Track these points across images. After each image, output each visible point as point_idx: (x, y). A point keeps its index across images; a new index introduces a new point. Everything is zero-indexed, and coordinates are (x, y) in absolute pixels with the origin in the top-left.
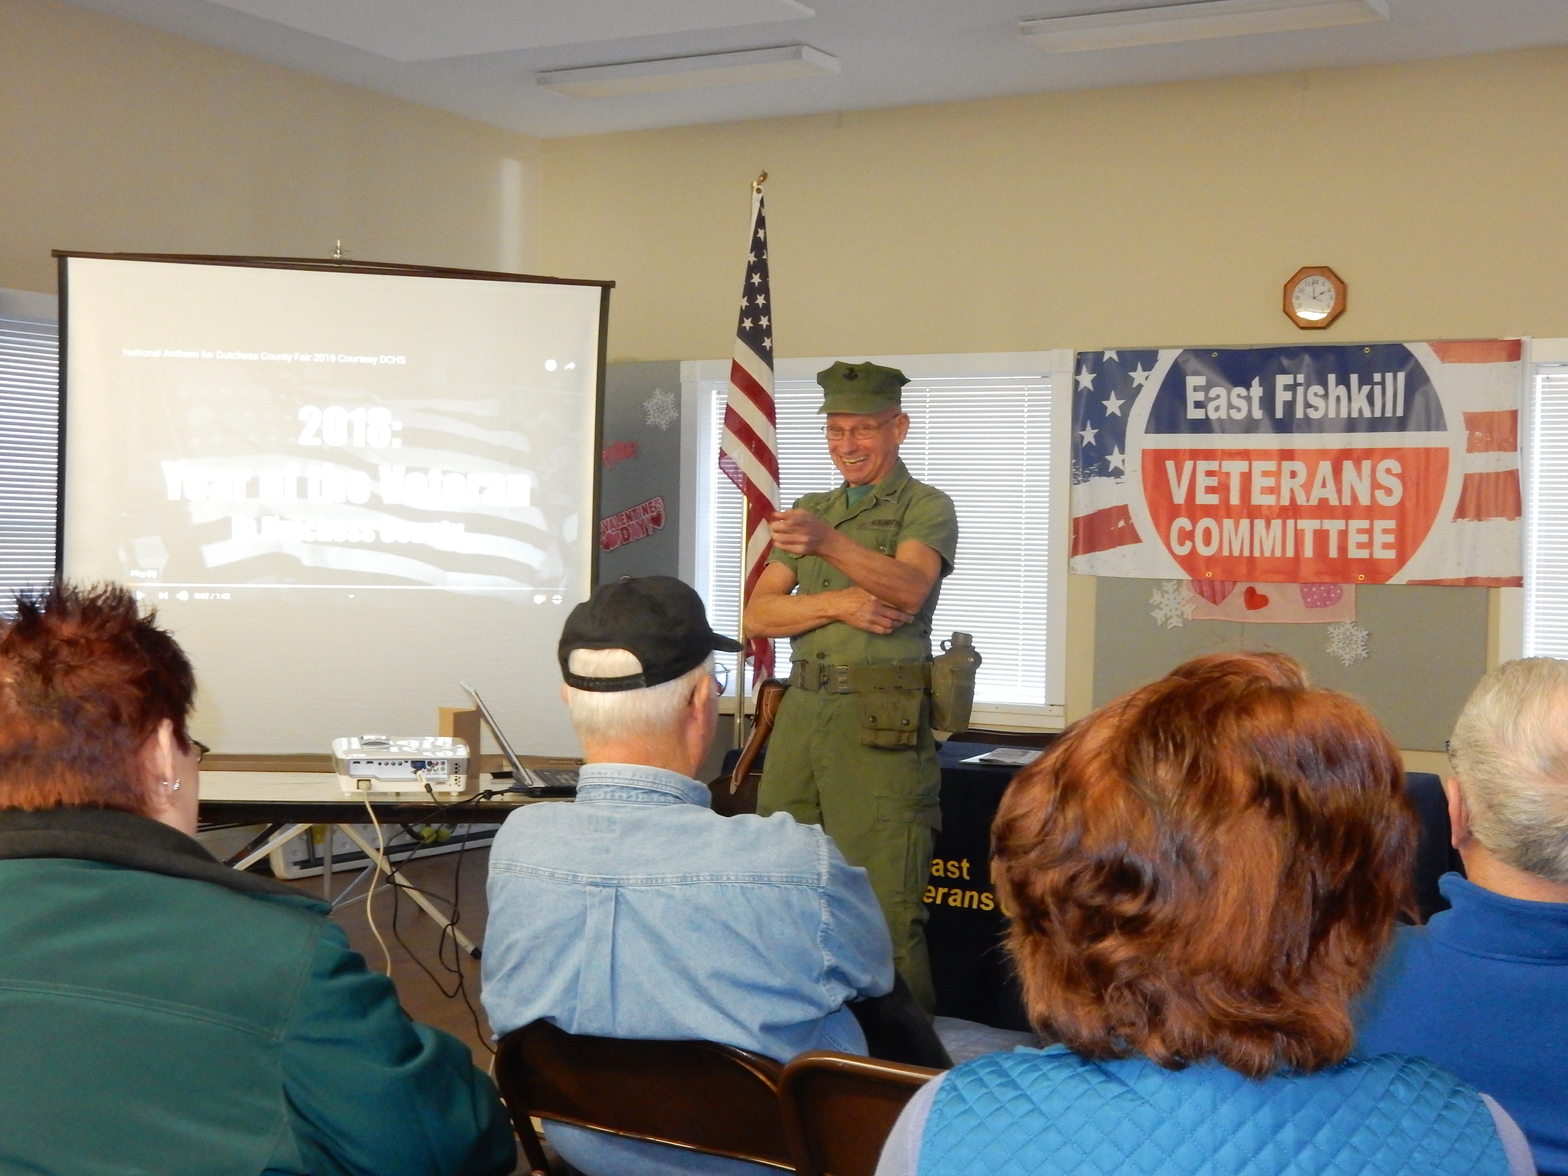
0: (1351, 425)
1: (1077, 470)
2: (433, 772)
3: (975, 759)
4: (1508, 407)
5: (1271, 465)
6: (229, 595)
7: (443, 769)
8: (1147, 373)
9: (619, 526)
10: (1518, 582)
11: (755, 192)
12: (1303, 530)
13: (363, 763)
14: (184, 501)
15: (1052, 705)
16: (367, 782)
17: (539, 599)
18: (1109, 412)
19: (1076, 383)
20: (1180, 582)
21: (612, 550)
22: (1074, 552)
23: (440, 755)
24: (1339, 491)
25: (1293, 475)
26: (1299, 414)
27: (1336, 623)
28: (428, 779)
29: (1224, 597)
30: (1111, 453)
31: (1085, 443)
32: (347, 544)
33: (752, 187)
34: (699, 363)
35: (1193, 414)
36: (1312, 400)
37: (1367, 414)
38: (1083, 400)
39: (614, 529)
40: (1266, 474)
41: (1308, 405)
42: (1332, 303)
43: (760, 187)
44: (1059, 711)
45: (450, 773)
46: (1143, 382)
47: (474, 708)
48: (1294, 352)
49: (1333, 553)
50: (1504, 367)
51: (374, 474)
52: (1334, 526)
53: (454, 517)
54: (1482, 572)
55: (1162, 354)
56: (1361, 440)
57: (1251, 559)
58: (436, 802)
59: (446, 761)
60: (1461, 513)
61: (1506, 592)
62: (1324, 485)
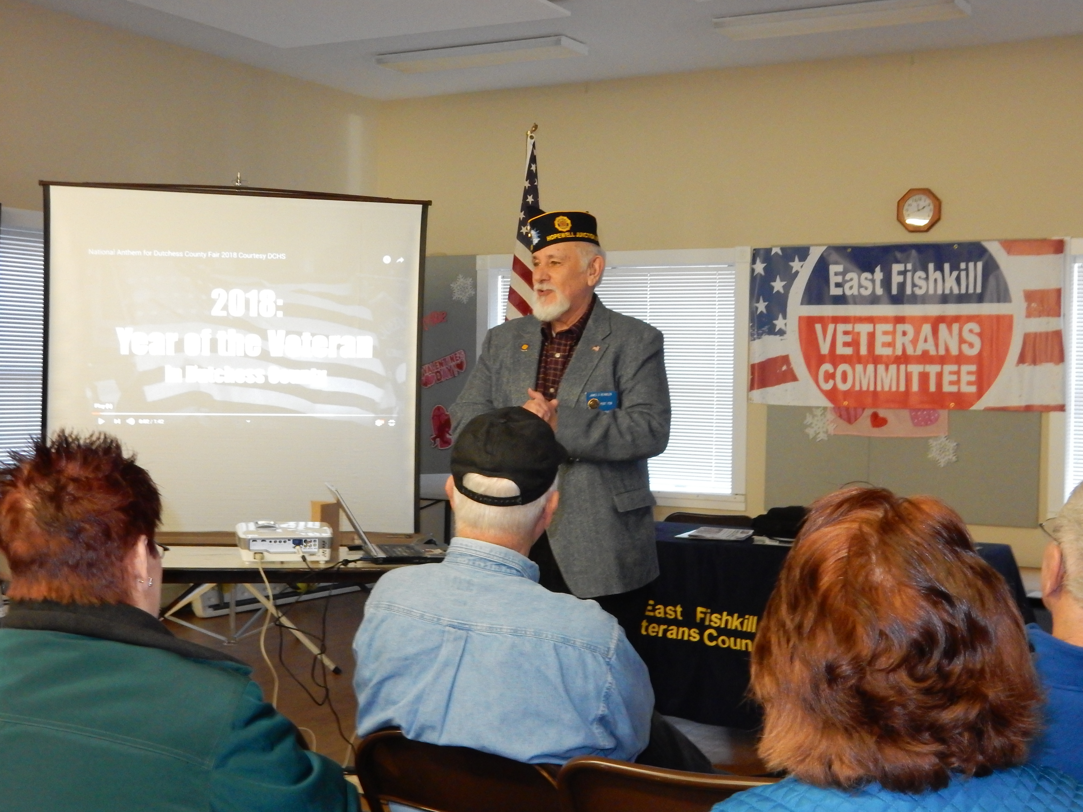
0: (945, 299)
1: (754, 330)
2: (308, 547)
3: (685, 535)
4: (1053, 285)
5: (889, 327)
6: (163, 421)
7: (315, 545)
8: (802, 263)
9: (434, 370)
10: (1062, 408)
11: (529, 138)
12: (911, 373)
13: (259, 541)
14: (132, 354)
15: (736, 494)
16: (261, 554)
17: (379, 423)
18: (775, 291)
19: (753, 271)
20: (825, 409)
21: (430, 387)
22: (752, 387)
23: (311, 535)
24: (937, 345)
25: (904, 334)
26: (908, 291)
27: (936, 437)
28: (303, 552)
29: (856, 420)
30: (777, 319)
31: (758, 312)
32: (245, 385)
33: (527, 135)
34: (489, 257)
35: (834, 291)
36: (917, 281)
37: (956, 291)
38: (758, 281)
39: (430, 372)
40: (885, 333)
41: (914, 285)
42: (931, 214)
43: (533, 135)
44: (742, 498)
45: (319, 548)
46: (799, 269)
47: (335, 502)
48: (904, 248)
49: (933, 388)
50: (1050, 259)
51: (264, 337)
52: (933, 369)
53: (319, 366)
54: (1037, 401)
55: (812, 250)
56: (952, 309)
57: (875, 393)
58: (310, 568)
59: (317, 540)
60: (1022, 360)
61: (1054, 416)
62: (926, 341)
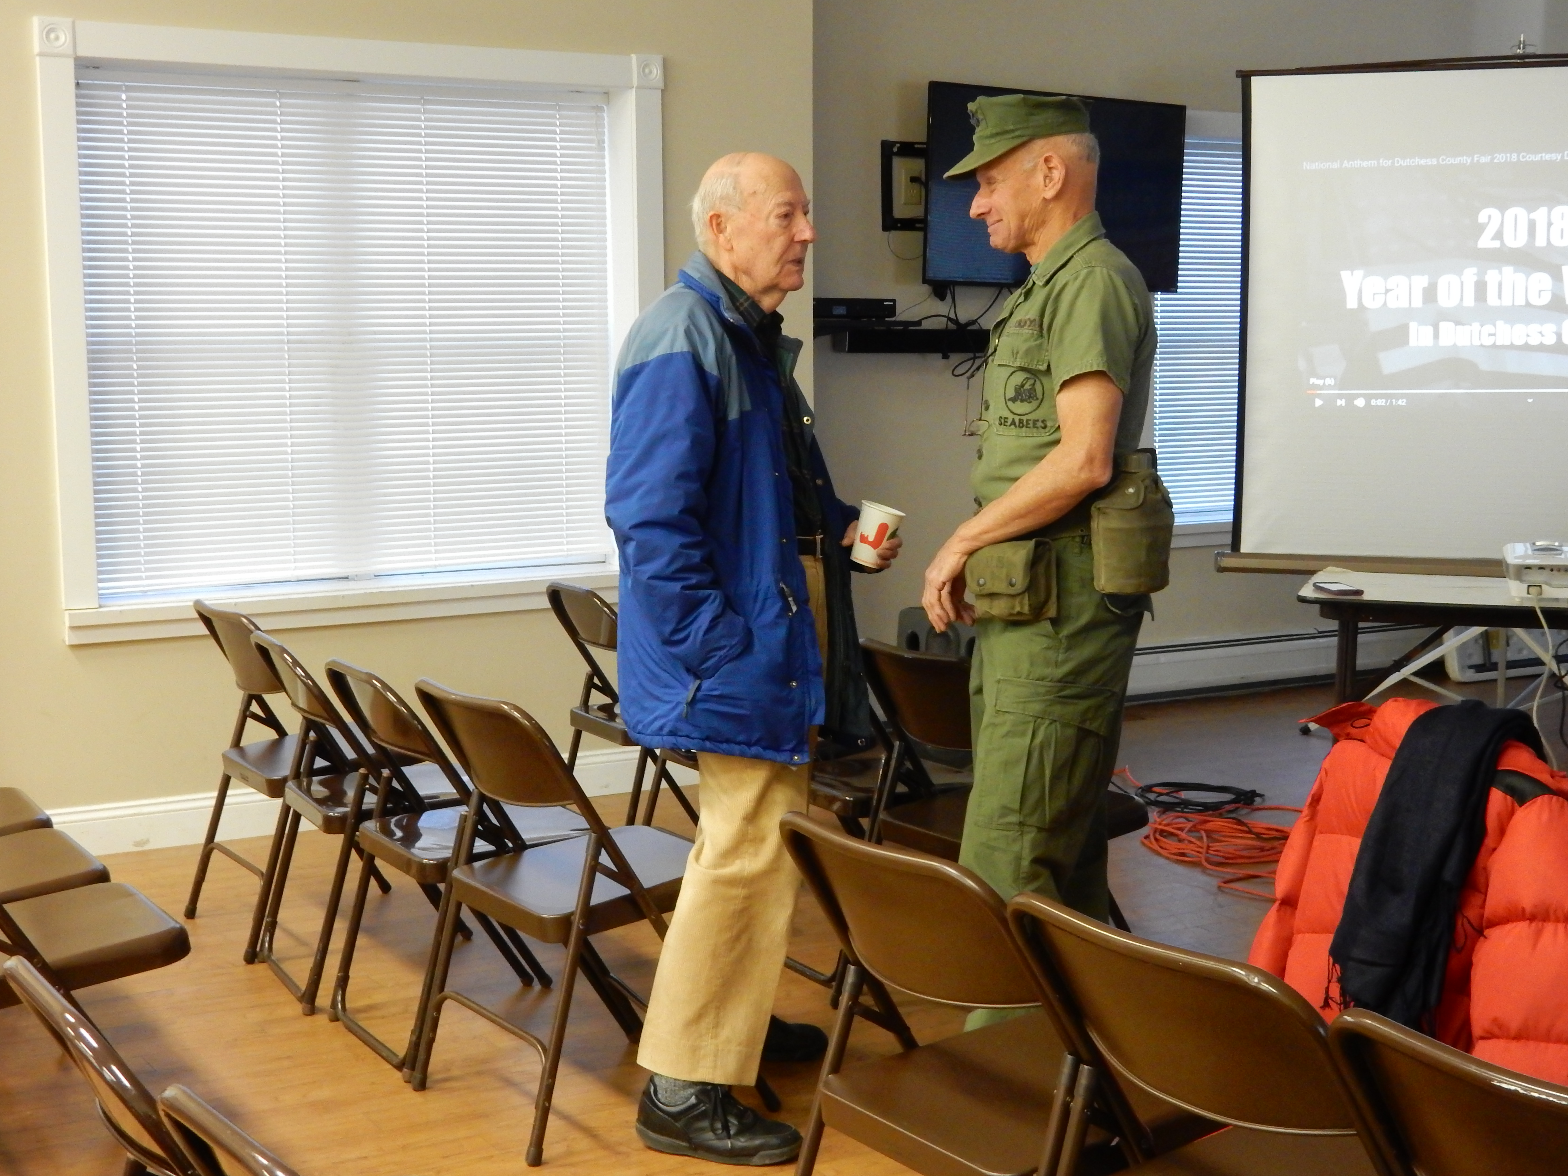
6: (1405, 400)
13: (1535, 569)
14: (1361, 306)
16: (1538, 588)
32: (1527, 347)
51: (1557, 276)
